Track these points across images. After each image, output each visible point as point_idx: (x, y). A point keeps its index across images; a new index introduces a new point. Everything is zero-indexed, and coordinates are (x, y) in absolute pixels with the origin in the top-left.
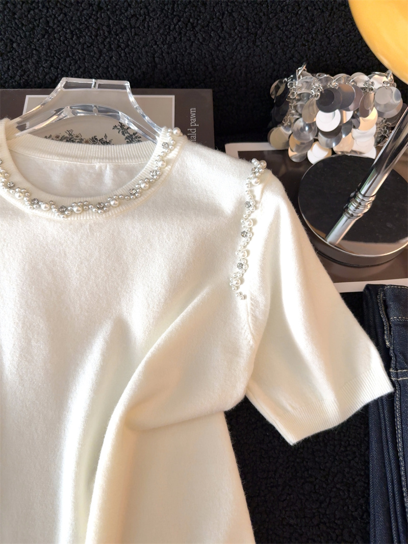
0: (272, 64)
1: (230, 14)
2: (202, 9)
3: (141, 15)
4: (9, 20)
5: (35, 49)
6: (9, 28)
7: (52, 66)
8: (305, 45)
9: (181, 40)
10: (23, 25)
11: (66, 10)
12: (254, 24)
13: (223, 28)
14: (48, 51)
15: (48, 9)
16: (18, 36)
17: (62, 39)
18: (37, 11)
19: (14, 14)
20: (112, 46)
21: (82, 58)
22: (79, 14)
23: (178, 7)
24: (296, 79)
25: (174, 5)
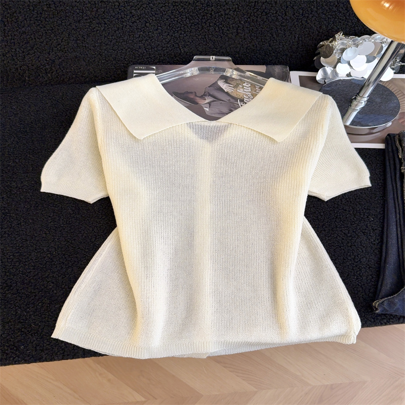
0: (317, 32)
1: (292, 7)
2: (274, 5)
3: (233, 8)
6: (147, 16)
7: (168, 35)
9: (257, 21)
12: (307, 12)
13: (286, 15)
14: (168, 27)
15: (174, 6)
17: (179, 21)
20: (211, 24)
25: (255, 3)
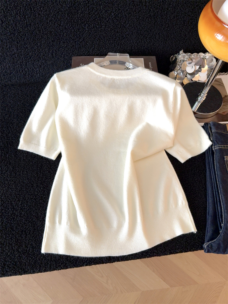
4: (88, 36)
5: (94, 45)
8: (183, 44)
10: (92, 37)
11: (107, 33)
16: (90, 40)
18: (97, 33)
19: (90, 34)
21: (108, 48)
22: (110, 34)
23: (142, 31)
24: (179, 55)
